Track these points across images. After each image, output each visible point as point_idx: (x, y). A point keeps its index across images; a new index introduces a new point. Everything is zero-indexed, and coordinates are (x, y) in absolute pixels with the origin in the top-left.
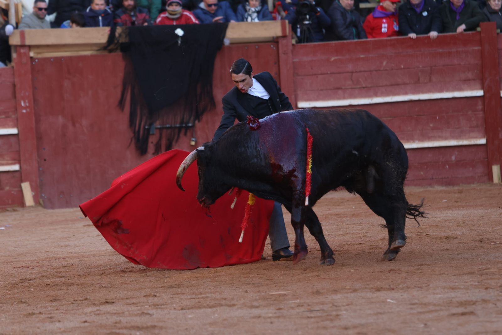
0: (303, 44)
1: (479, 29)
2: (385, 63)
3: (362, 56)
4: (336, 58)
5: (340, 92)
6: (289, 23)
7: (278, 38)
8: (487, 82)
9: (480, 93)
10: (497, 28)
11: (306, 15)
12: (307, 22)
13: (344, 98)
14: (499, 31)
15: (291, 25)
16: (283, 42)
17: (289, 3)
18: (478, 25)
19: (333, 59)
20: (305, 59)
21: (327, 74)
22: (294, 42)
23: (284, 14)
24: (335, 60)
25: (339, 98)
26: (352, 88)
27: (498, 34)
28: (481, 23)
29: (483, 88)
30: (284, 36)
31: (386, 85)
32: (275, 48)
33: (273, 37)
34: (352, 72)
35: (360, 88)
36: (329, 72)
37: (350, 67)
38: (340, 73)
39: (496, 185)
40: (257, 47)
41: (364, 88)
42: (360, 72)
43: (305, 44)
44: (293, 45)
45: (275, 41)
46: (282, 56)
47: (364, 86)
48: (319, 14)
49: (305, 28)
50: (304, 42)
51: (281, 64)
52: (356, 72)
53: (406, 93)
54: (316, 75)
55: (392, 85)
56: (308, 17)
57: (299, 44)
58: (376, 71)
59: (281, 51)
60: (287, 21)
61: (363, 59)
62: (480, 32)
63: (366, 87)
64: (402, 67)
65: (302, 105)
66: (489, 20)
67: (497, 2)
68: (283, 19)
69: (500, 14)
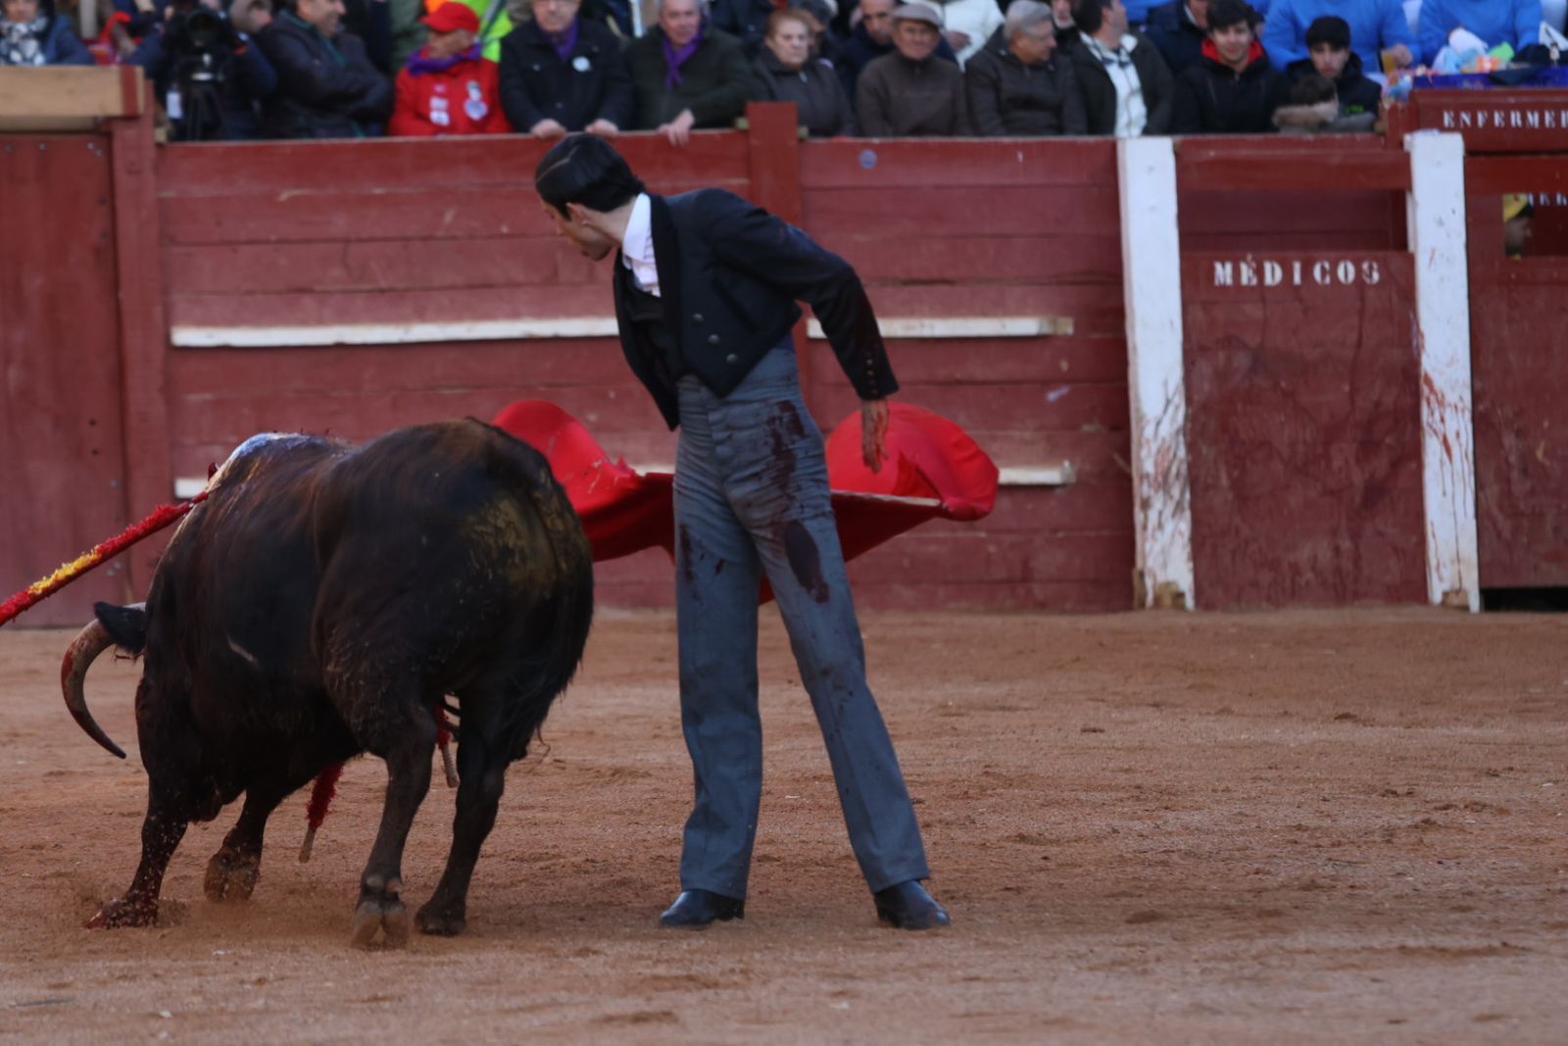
0: (190, 144)
1: (742, 123)
2: (449, 216)
3: (378, 191)
4: (297, 192)
5: (307, 301)
6: (148, 75)
7: (110, 120)
10: (801, 122)
11: (201, 51)
12: (203, 76)
13: (320, 321)
14: (803, 131)
15: (151, 82)
16: (125, 135)
17: (148, 13)
18: (741, 112)
19: (284, 196)
20: (199, 191)
21: (267, 242)
22: (161, 135)
23: (128, 45)
24: (294, 200)
25: (304, 322)
26: (344, 292)
27: (801, 140)
28: (750, 105)
30: (130, 118)
31: (453, 287)
32: (99, 153)
33: (95, 118)
34: (347, 241)
35: (370, 291)
36: (273, 238)
37: (340, 224)
38: (307, 241)
40: (42, 147)
41: (382, 291)
42: (372, 240)
43: (197, 144)
44: (159, 146)
45: (102, 130)
46: (124, 182)
47: (384, 284)
48: (241, 51)
49: (197, 93)
50: (193, 138)
51: (120, 203)
52: (361, 240)
53: (515, 315)
54: (232, 244)
55: (471, 287)
56: (207, 58)
57: (179, 145)
58: (424, 239)
59: (119, 165)
60: (139, 71)
61: (380, 199)
62: (745, 132)
63: (391, 290)
64: (505, 229)
65: (186, 336)
66: (772, 97)
67: (796, 42)
68: (128, 62)
69: (803, 77)
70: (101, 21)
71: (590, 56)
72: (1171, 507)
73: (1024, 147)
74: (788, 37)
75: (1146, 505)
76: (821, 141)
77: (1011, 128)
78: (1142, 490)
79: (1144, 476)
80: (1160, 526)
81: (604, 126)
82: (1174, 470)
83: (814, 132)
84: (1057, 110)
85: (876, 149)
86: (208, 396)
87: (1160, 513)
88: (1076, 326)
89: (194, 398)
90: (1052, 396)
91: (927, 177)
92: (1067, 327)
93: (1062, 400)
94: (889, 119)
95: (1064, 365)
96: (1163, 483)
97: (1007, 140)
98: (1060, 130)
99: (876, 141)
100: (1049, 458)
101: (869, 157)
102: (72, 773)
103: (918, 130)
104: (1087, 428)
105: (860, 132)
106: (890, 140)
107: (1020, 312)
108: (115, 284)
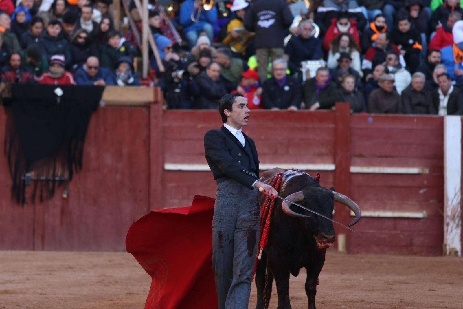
0: (172, 110)
1: (334, 108)
4: (203, 125)
6: (161, 90)
7: (150, 103)
8: (339, 157)
9: (331, 167)
10: (351, 108)
12: (177, 91)
14: (352, 111)
15: (162, 92)
16: (154, 107)
18: (333, 104)
19: (199, 126)
20: (174, 124)
21: (193, 140)
22: (164, 108)
23: (156, 81)
24: (202, 127)
27: (351, 114)
28: (336, 103)
29: (334, 162)
30: (156, 102)
32: (146, 113)
33: (146, 102)
36: (195, 139)
39: (340, 252)
40: (130, 110)
43: (175, 110)
44: (164, 111)
45: (147, 106)
46: (153, 121)
49: (175, 96)
50: (173, 108)
51: (152, 127)
54: (183, 140)
59: (152, 116)
60: (159, 89)
62: (334, 111)
65: (169, 167)
66: (343, 100)
67: (351, 84)
68: (156, 86)
69: (353, 95)
70: (149, 74)
71: (290, 86)
72: (455, 226)
73: (417, 118)
74: (348, 83)
75: (448, 225)
76: (357, 114)
77: (413, 112)
78: (447, 220)
79: (447, 216)
80: (452, 231)
81: (293, 108)
82: (456, 215)
83: (355, 111)
84: (427, 107)
85: (373, 117)
86: (174, 185)
87: (452, 227)
88: (430, 171)
89: (170, 185)
90: (422, 191)
91: (387, 126)
92: (427, 171)
93: (424, 193)
94: (378, 108)
95: (425, 183)
96: (453, 218)
97: (411, 115)
98: (428, 112)
99: (373, 115)
100: (420, 210)
101: (370, 119)
102: (134, 293)
103: (386, 112)
104: (431, 201)
105: (368, 111)
106: (377, 115)
107: (413, 166)
108: (149, 151)
